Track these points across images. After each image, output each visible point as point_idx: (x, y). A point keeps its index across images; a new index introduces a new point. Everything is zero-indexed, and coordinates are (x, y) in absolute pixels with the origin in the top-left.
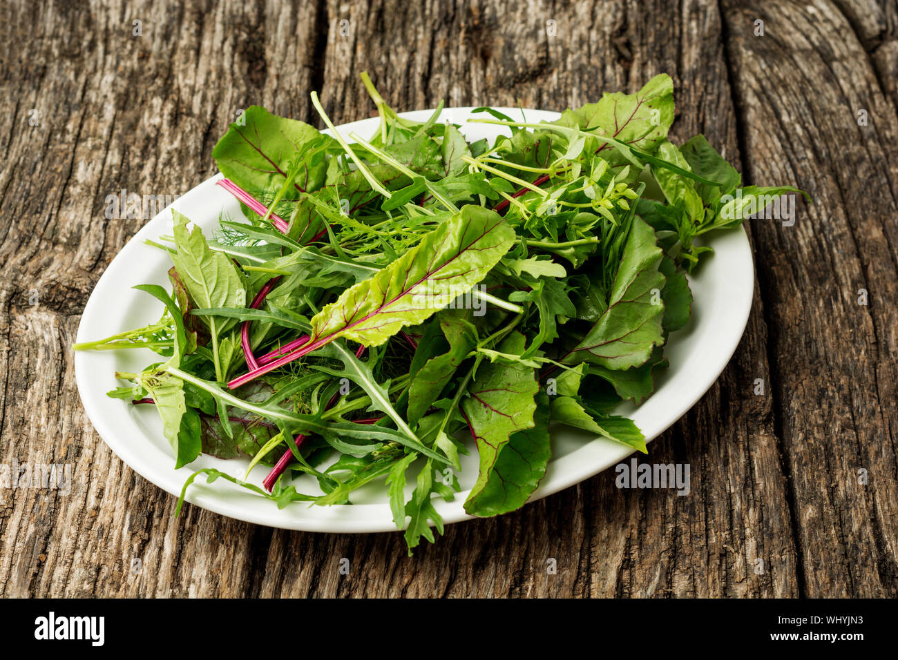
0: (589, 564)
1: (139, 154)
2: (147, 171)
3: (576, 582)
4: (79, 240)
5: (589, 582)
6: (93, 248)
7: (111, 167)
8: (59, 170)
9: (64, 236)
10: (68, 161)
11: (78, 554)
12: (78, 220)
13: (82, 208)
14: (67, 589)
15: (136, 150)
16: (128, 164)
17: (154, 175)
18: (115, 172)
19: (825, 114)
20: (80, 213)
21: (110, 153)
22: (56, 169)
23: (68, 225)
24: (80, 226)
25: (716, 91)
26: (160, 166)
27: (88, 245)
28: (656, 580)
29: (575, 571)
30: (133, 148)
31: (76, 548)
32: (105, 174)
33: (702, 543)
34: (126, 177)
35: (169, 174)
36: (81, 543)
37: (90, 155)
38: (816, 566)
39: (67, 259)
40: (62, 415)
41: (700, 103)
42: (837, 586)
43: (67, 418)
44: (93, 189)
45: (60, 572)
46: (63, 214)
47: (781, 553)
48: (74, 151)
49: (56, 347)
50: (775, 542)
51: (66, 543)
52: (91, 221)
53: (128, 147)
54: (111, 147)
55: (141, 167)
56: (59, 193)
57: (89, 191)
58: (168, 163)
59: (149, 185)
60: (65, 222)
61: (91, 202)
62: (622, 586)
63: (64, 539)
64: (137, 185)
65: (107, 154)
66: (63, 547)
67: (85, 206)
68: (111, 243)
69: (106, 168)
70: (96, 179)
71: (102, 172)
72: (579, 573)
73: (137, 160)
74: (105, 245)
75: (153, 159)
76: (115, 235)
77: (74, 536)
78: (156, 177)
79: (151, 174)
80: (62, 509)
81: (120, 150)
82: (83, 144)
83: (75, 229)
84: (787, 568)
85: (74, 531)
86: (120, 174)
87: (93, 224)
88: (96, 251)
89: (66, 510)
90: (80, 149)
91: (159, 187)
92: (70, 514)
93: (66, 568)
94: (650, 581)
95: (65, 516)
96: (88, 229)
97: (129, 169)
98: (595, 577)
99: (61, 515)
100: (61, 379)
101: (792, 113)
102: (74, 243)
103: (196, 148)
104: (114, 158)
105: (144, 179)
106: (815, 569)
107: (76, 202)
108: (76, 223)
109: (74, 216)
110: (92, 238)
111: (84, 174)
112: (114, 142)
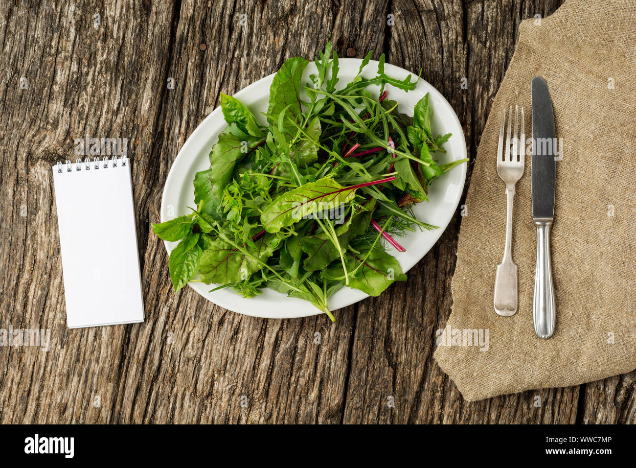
0: (266, 327)
1: (86, 64)
2: (90, 78)
3: (259, 337)
4: (58, 122)
5: (265, 336)
6: (64, 128)
7: (73, 73)
8: (48, 76)
9: (51, 119)
10: (52, 69)
11: (59, 306)
12: (57, 110)
13: (59, 102)
14: (55, 323)
15: (85, 61)
16: (81, 72)
17: (93, 80)
18: (75, 76)
19: (428, 60)
20: (58, 106)
21: (73, 63)
22: (47, 75)
23: (53, 113)
24: (59, 113)
25: (376, 40)
26: (97, 74)
27: (62, 126)
28: (291, 340)
29: (259, 332)
30: (84, 60)
31: (58, 302)
32: (70, 77)
33: (314, 323)
34: (80, 80)
35: (100, 80)
36: (60, 300)
37: (63, 63)
38: (359, 337)
39: (53, 135)
40: (51, 231)
41: (367, 48)
42: (365, 349)
43: (53, 233)
44: (64, 88)
45: (51, 315)
46: (50, 105)
47: (345, 333)
48: (55, 61)
49: (48, 189)
50: (344, 327)
51: (54, 300)
52: (63, 111)
53: (82, 59)
54: (73, 59)
55: (87, 74)
56: (49, 92)
57: (63, 89)
58: (100, 72)
59: (91, 87)
60: (52, 111)
61: (63, 97)
62: (278, 339)
63: (53, 299)
64: (85, 86)
65: (71, 63)
66: (52, 302)
67: (61, 101)
68: (73, 126)
69: (71, 74)
70: (66, 80)
71: (69, 75)
72: (261, 332)
73: (85, 69)
74: (70, 127)
75: (93, 68)
76: (75, 122)
77: (57, 297)
78: (94, 81)
79: (92, 80)
80: (52, 283)
81: (77, 62)
82: (60, 56)
83: (56, 116)
84: (346, 341)
85: (57, 294)
86: (77, 79)
87: (65, 112)
88: (66, 130)
89: (54, 283)
90: (58, 59)
91: (95, 89)
92: (55, 285)
93: (54, 313)
94: (289, 340)
95: (53, 286)
96: (62, 116)
97: (82, 75)
98: (267, 335)
99: (51, 286)
100: (51, 209)
101: (411, 60)
102: (55, 125)
103: (114, 62)
104: (75, 68)
105: (88, 83)
106: (358, 340)
107: (57, 97)
108: (57, 112)
109: (56, 107)
110: (64, 122)
111: (60, 78)
112: (75, 56)
